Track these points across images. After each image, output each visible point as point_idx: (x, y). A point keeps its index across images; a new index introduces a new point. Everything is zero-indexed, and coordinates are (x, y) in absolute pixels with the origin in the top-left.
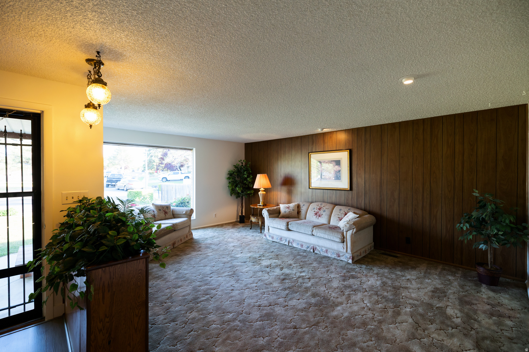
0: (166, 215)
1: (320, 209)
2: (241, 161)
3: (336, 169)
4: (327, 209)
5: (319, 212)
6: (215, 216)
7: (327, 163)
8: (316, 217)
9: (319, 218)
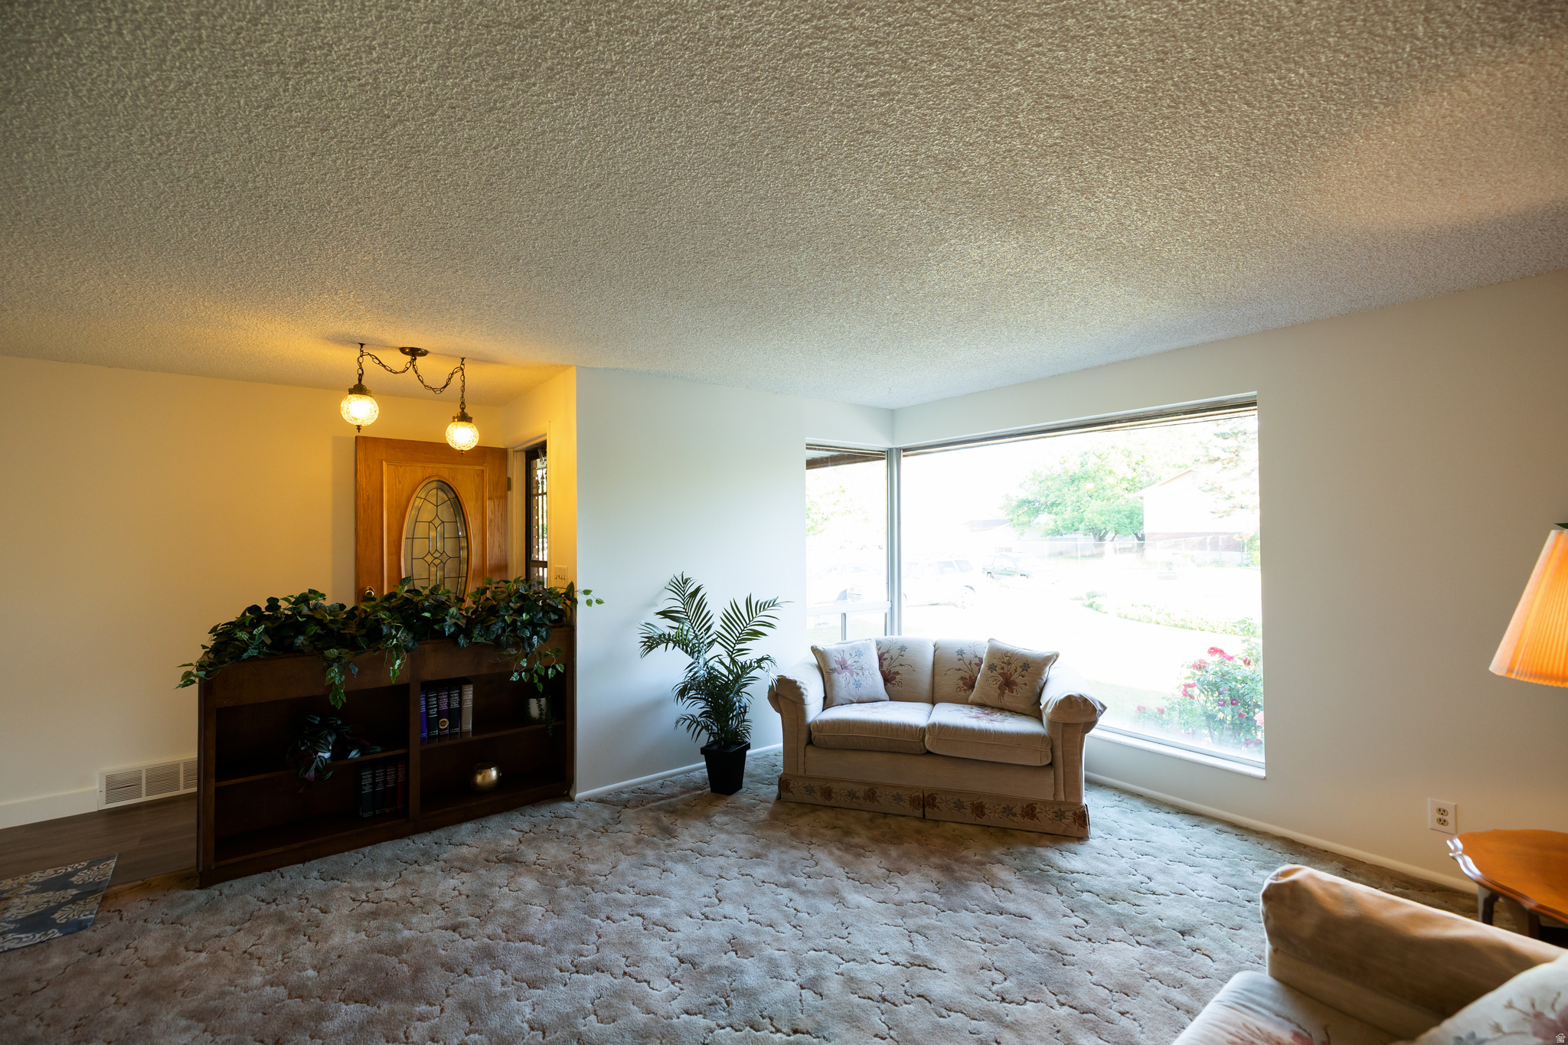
0: (1002, 694)
6: (1442, 822)
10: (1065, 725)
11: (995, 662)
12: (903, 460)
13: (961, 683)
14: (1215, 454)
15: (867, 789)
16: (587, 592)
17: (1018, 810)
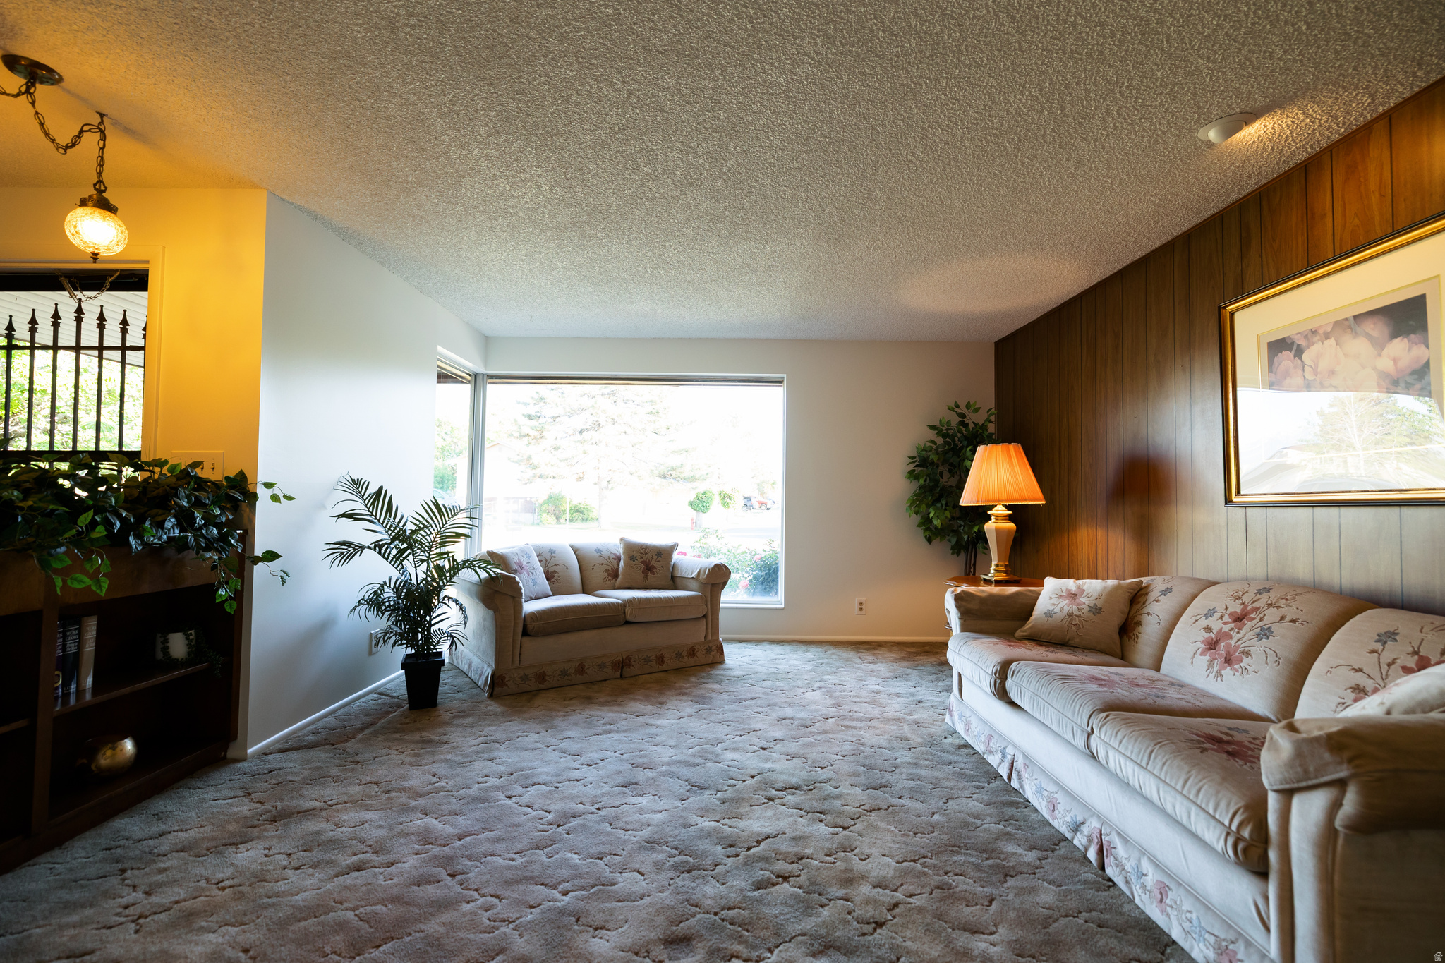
0: (646, 576)
1: (1239, 619)
2: (957, 406)
3: (1395, 360)
4: (1283, 624)
5: (1234, 633)
6: (861, 609)
7: (1327, 336)
8: (1210, 665)
9: (1227, 672)
10: (713, 585)
11: (635, 553)
12: (489, 386)
13: (606, 575)
14: (526, 430)
15: (577, 664)
16: (269, 485)
17: (684, 653)
